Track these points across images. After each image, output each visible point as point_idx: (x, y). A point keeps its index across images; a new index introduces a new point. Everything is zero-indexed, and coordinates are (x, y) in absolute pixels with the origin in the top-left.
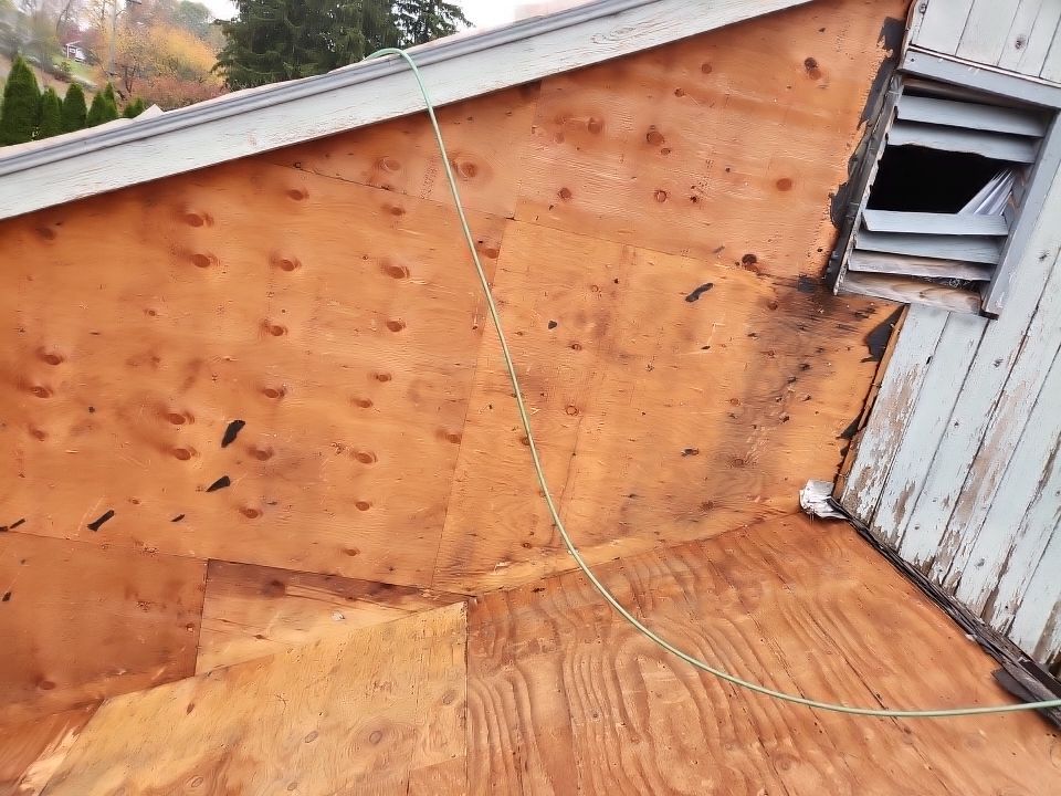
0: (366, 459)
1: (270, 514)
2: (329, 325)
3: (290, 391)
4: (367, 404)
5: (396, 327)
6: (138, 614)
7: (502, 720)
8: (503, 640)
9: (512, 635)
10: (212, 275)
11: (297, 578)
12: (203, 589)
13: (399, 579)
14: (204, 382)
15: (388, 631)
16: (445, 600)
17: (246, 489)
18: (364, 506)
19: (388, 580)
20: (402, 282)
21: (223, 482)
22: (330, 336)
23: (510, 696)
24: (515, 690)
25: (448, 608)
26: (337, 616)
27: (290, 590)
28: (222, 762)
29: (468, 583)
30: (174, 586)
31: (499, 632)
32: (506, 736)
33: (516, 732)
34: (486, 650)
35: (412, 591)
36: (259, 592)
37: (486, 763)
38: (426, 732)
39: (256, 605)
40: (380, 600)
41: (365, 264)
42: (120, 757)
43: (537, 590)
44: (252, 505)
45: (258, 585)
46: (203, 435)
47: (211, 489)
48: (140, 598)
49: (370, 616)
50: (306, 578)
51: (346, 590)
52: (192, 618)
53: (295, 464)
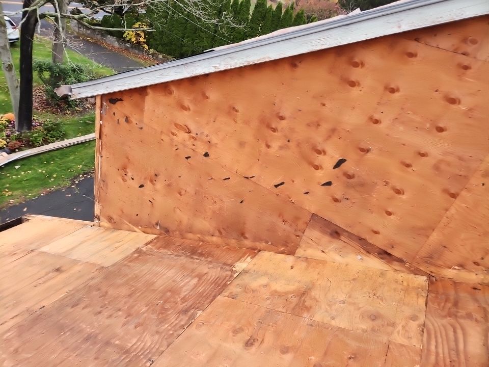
0: (398, 192)
1: (344, 202)
2: (403, 123)
3: (371, 150)
4: (408, 166)
5: (441, 130)
6: (281, 224)
7: (445, 342)
8: (449, 305)
9: (456, 304)
10: (355, 91)
11: (346, 234)
12: (307, 224)
13: (396, 253)
14: (335, 139)
15: (383, 274)
16: (417, 272)
17: (337, 189)
18: (389, 214)
19: (389, 251)
20: (454, 107)
21: (329, 184)
22: (401, 128)
23: (451, 334)
24: (455, 332)
25: (417, 276)
26: (359, 257)
27: (342, 238)
28: (303, 294)
29: (433, 269)
30: (297, 219)
31: (447, 300)
32: (446, 351)
33: (453, 352)
34: (439, 305)
35: (400, 261)
36: (328, 234)
37: (433, 358)
38: (400, 328)
39: (326, 239)
40: (382, 258)
41: (435, 94)
42: (266, 274)
43: (475, 289)
44: (337, 197)
45: (329, 231)
46: (327, 162)
47: (323, 185)
48: (284, 219)
49: (375, 264)
50: (351, 236)
51: (366, 247)
52: (300, 233)
53: (362, 185)
